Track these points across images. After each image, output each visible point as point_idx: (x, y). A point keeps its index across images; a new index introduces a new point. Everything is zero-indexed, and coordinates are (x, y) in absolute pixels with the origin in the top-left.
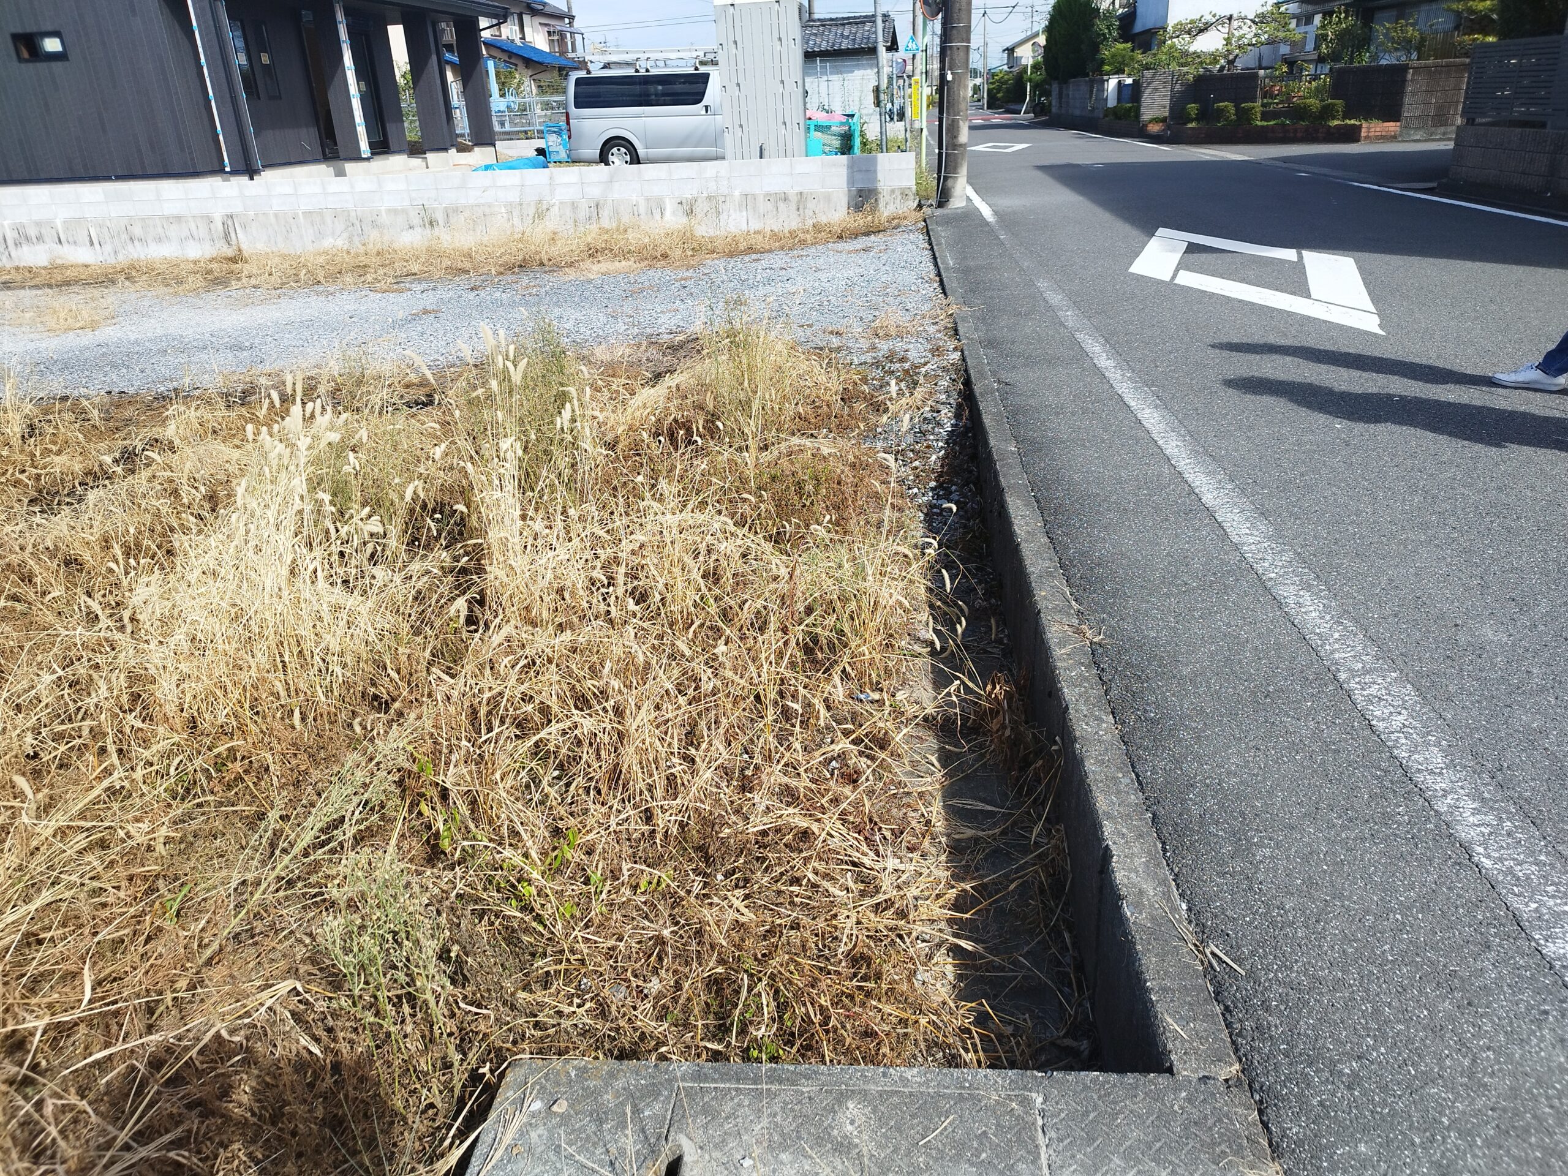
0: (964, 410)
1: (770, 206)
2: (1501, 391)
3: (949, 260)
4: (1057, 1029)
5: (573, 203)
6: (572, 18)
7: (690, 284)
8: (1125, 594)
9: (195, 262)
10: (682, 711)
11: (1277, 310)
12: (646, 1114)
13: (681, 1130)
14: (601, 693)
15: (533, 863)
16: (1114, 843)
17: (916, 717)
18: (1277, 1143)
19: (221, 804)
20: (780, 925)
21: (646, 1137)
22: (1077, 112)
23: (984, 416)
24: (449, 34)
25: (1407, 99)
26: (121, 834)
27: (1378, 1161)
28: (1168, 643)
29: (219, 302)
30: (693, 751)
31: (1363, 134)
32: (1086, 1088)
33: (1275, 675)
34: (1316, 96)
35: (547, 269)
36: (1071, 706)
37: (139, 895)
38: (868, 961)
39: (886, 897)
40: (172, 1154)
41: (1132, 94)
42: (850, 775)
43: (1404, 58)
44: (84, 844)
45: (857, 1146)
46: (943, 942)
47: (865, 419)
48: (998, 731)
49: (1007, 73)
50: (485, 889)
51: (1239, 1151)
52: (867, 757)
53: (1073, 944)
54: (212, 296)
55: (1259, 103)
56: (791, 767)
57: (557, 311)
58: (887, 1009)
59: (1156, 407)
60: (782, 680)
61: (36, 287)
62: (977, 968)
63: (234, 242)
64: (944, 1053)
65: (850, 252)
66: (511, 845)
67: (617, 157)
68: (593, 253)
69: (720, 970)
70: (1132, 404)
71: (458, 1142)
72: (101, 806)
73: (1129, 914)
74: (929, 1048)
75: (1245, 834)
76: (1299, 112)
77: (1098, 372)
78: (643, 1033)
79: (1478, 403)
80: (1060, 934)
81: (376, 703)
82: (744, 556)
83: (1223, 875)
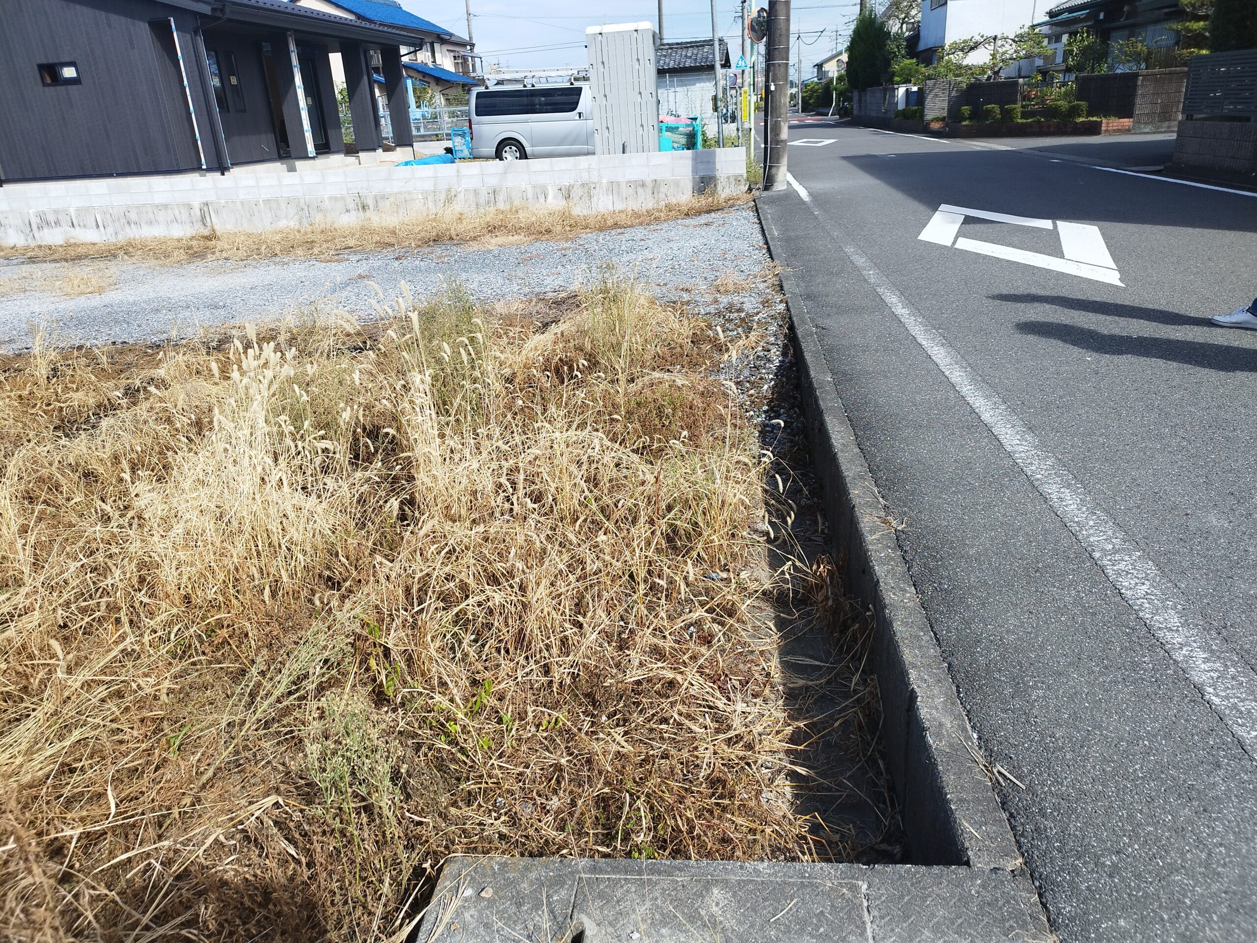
0: (789, 349)
1: (631, 191)
2: (1219, 330)
3: (774, 232)
4: (875, 837)
5: (475, 190)
6: (473, 45)
7: (569, 252)
8: (922, 492)
9: (179, 240)
10: (572, 586)
11: (1038, 268)
12: (555, 898)
13: (582, 911)
14: (508, 572)
15: (458, 706)
16: (918, 687)
17: (756, 591)
18: (1054, 919)
19: (210, 662)
20: (653, 756)
21: (555, 917)
22: (874, 114)
23: (805, 354)
24: (377, 59)
25: (1138, 101)
26: (134, 686)
27: (1135, 933)
28: (957, 530)
29: (198, 271)
30: (581, 619)
31: (1103, 128)
32: (901, 877)
33: (1043, 555)
34: (1065, 99)
35: (455, 242)
36: (881, 580)
37: (149, 734)
38: (724, 783)
39: (737, 732)
40: (184, 932)
41: (918, 99)
42: (705, 637)
43: (1135, 68)
44: (105, 693)
45: (721, 922)
46: (782, 769)
47: (711, 358)
48: (822, 602)
49: (817, 84)
50: (420, 728)
51: (1024, 926)
52: (718, 623)
53: (887, 769)
54: (192, 266)
55: (1019, 105)
56: (658, 631)
57: (464, 276)
58: (739, 821)
59: (943, 345)
60: (650, 562)
61: (55, 261)
62: (810, 789)
63: (209, 224)
64: (785, 856)
65: (695, 226)
66: (440, 693)
67: (509, 154)
68: (492, 229)
69: (606, 790)
70: (924, 343)
71: (407, 921)
72: (118, 664)
73: (931, 742)
74: (773, 852)
75: (1022, 679)
76: (1051, 112)
77: (896, 318)
78: (546, 840)
79: (1201, 340)
80: (875, 762)
81: (330, 583)
82: (617, 465)
83: (1005, 711)
